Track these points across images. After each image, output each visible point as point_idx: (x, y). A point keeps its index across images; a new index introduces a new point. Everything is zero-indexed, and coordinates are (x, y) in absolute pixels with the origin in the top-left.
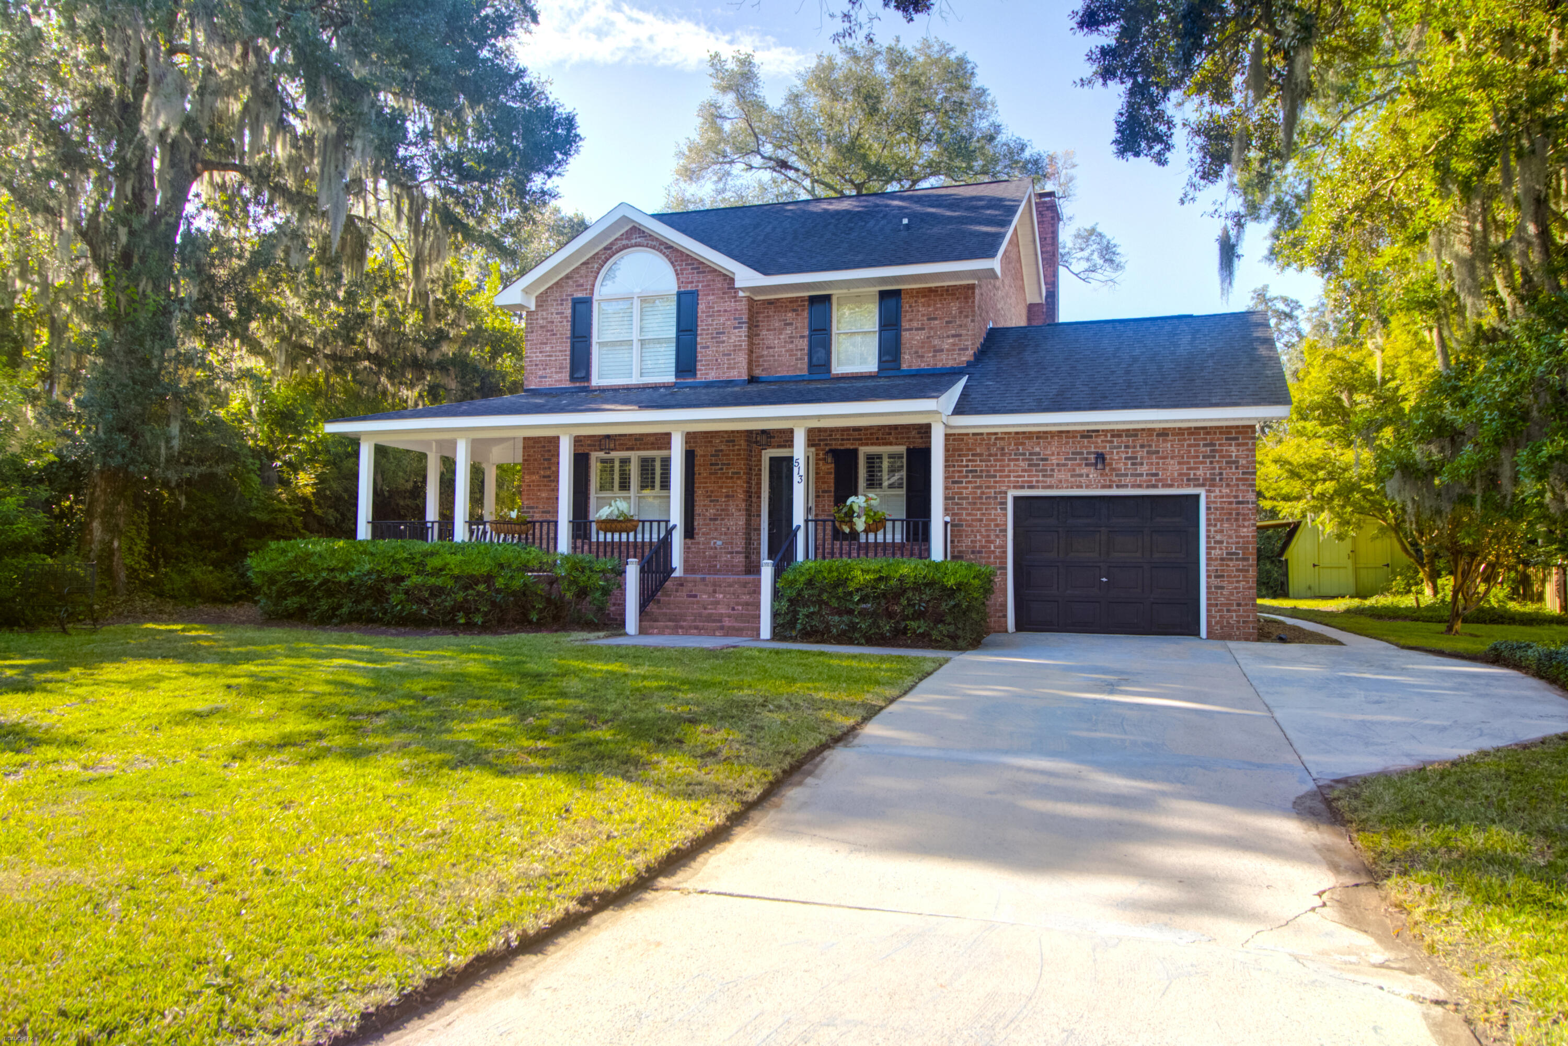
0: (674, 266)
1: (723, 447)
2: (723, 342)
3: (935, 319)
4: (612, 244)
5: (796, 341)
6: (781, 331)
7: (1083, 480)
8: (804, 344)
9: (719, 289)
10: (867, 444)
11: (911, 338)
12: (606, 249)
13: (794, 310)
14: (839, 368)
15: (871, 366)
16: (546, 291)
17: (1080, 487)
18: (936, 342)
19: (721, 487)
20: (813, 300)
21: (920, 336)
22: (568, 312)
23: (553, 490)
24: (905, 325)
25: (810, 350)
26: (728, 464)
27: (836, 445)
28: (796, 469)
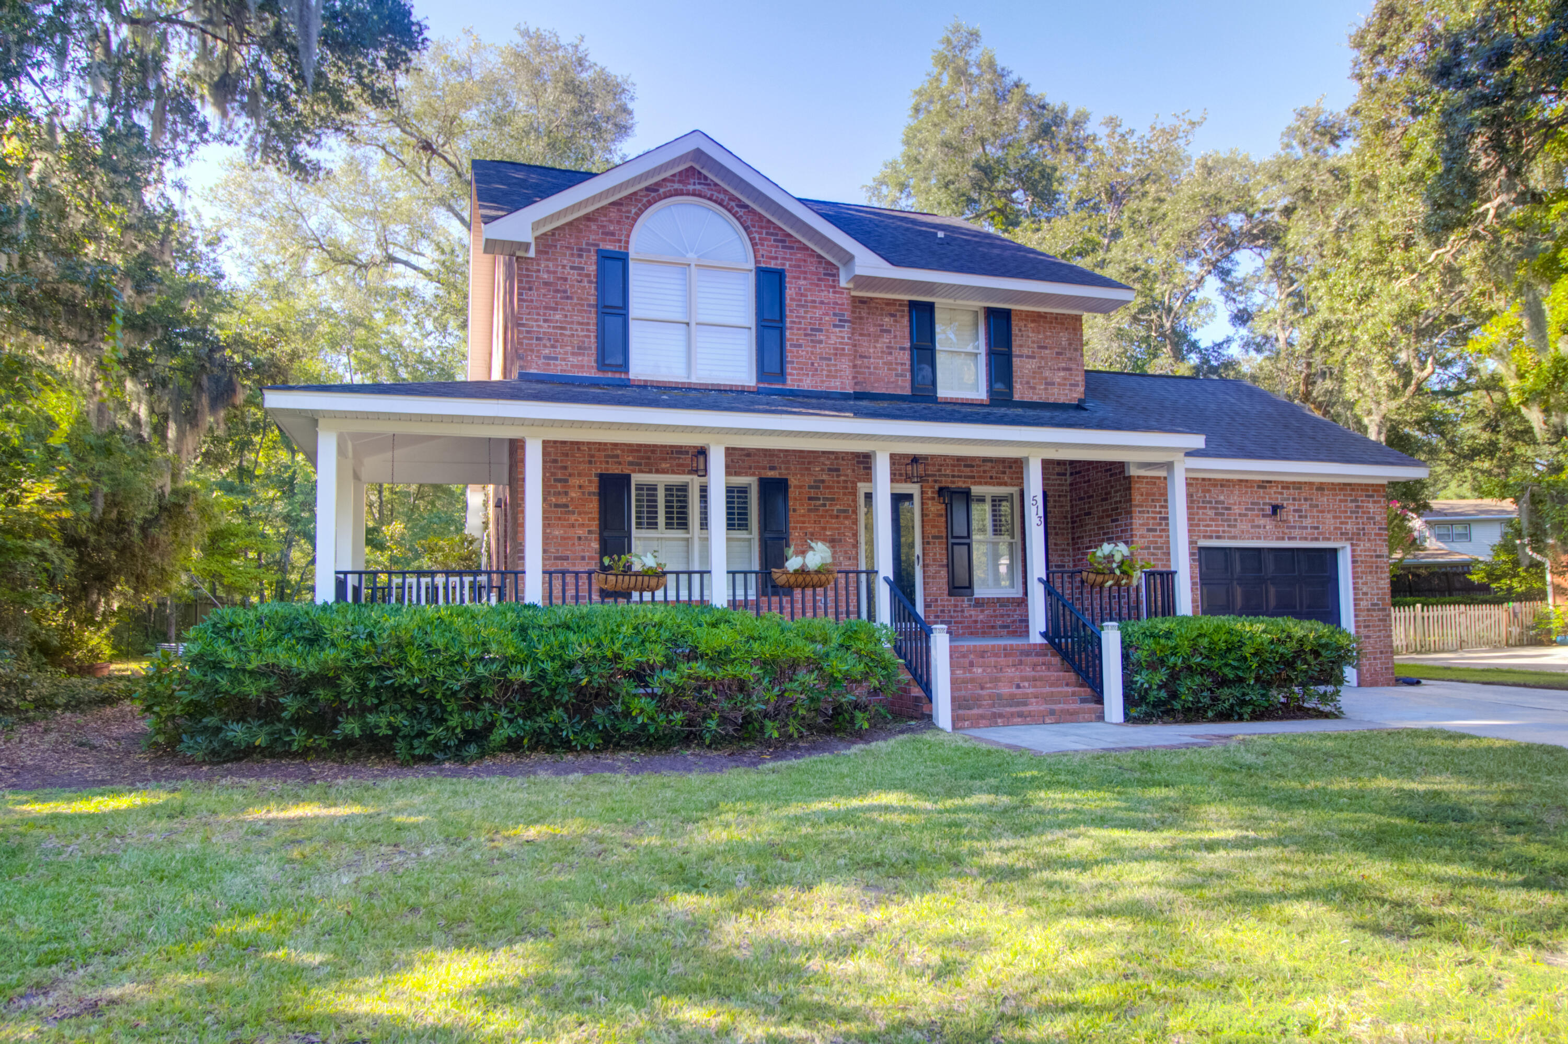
0: (749, 234)
1: (825, 477)
2: (821, 342)
3: (1045, 348)
4: (658, 184)
5: (896, 353)
6: (877, 338)
7: (1261, 531)
8: (905, 357)
9: (813, 273)
10: (980, 483)
11: (1023, 367)
12: (647, 189)
13: (892, 315)
14: (944, 391)
15: (980, 393)
16: (553, 232)
17: (1259, 538)
18: (1047, 373)
19: (824, 529)
20: (913, 305)
21: (1031, 365)
22: (592, 268)
23: (573, 526)
24: (1016, 350)
25: (912, 365)
26: (833, 499)
27: (946, 482)
28: (1034, 509)
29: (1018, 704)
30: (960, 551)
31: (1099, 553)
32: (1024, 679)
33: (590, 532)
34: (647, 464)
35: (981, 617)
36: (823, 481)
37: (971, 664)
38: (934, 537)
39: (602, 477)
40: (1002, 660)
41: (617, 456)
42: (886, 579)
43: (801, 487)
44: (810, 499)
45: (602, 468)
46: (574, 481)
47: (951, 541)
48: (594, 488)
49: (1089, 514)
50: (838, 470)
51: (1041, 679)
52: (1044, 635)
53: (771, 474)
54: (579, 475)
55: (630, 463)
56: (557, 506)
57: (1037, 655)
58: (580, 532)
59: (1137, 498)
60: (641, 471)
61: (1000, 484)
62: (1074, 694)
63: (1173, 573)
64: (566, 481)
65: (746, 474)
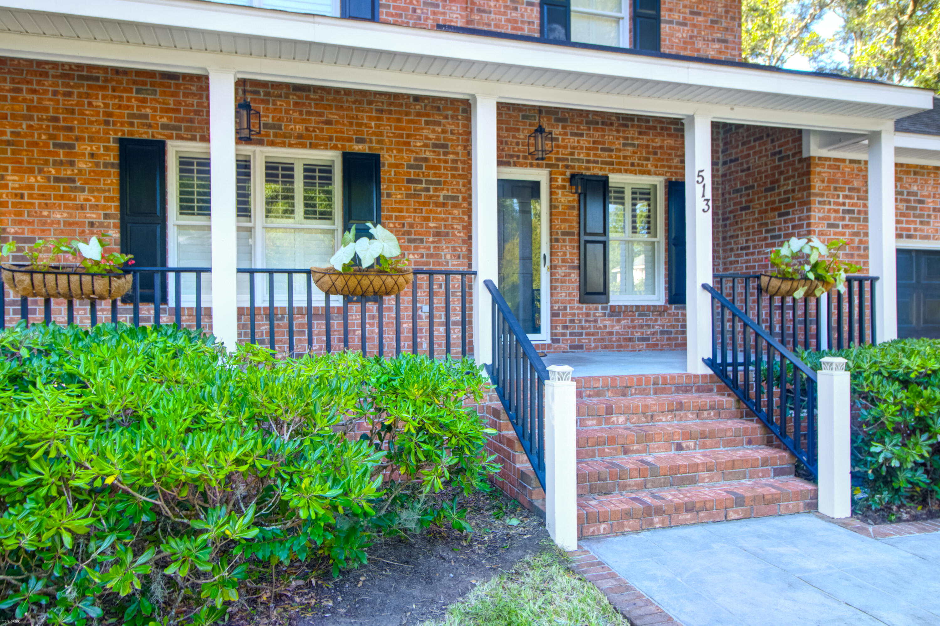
1: (428, 155)
3: (699, 14)
10: (619, 171)
11: (672, 34)
19: (427, 219)
21: (682, 33)
23: (82, 207)
24: (665, 15)
25: (542, 25)
26: (439, 183)
27: (581, 168)
28: (699, 188)
29: (682, 482)
30: (595, 250)
31: (784, 251)
32: (688, 435)
33: (106, 216)
34: (187, 129)
35: (617, 328)
36: (426, 160)
37: (610, 411)
38: (564, 234)
39: (122, 142)
40: (651, 400)
41: (146, 116)
42: (488, 284)
43: (397, 166)
44: (409, 181)
45: (125, 132)
46: (85, 148)
47: (584, 238)
48: (113, 158)
49: (747, 208)
50: (445, 146)
51: (712, 434)
52: (710, 363)
53: (358, 148)
54: (91, 139)
55: (164, 127)
56: (57, 180)
57: (699, 390)
58: (92, 216)
59: (817, 185)
60: (180, 137)
61: (643, 173)
62: (765, 462)
63: (873, 280)
64: (72, 147)
65: (326, 147)
